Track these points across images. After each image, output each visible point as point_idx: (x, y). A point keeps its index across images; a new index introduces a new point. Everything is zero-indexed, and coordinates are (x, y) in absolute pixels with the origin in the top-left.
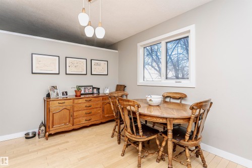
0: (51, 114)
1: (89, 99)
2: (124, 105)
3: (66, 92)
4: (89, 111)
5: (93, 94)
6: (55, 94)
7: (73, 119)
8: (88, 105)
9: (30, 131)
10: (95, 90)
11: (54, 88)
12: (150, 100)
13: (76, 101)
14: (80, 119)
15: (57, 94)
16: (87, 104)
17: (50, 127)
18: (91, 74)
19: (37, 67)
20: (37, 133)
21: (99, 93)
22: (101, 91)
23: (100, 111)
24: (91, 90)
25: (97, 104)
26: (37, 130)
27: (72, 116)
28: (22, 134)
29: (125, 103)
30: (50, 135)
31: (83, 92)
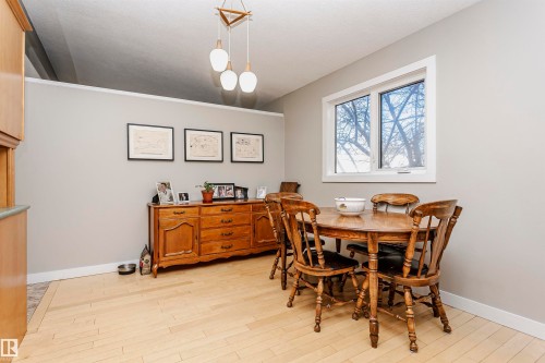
0: (162, 231)
1: (227, 208)
2: (291, 211)
3: (186, 195)
4: (228, 230)
5: (235, 199)
6: (167, 197)
7: (200, 243)
8: (226, 220)
9: (127, 263)
10: (239, 192)
11: (166, 185)
12: (343, 206)
13: (205, 210)
14: (213, 243)
15: (171, 198)
16: (225, 217)
17: (161, 254)
18: (232, 161)
19: (136, 148)
20: (138, 267)
21: (246, 197)
22: (250, 195)
23: (248, 232)
24: (232, 191)
25: (243, 218)
26: (137, 262)
27: (198, 237)
28: (114, 267)
29: (294, 207)
30: (161, 270)
31: (215, 195)
